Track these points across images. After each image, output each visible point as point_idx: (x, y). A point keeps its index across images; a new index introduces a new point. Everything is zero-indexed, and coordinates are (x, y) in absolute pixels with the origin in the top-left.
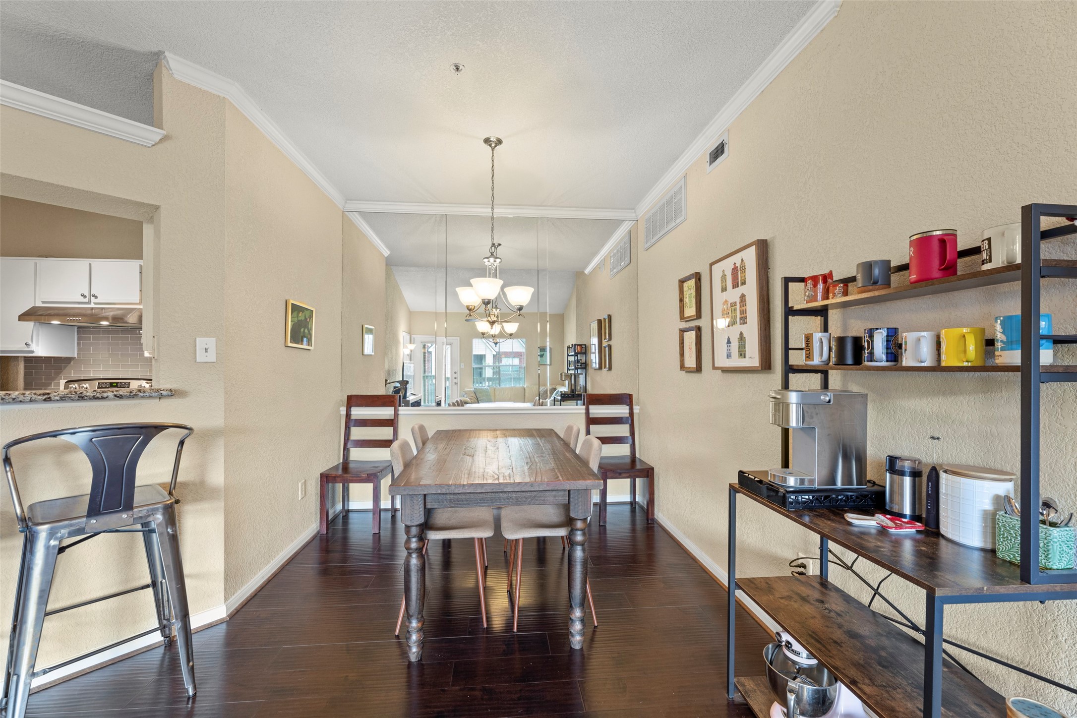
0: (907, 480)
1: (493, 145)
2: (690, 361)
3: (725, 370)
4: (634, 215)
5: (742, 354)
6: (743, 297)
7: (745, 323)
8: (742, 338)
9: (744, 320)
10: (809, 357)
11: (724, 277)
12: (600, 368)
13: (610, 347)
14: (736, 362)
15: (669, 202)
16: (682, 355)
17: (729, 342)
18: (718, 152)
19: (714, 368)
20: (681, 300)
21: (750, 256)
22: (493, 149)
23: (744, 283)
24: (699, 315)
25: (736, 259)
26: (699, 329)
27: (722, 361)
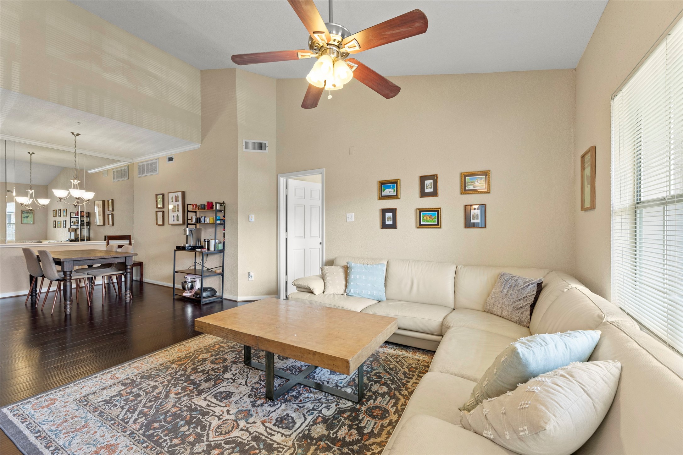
0: (207, 243)
1: (75, 135)
2: (160, 222)
3: (172, 225)
4: (132, 161)
5: (178, 220)
6: (178, 205)
7: (178, 212)
8: (178, 216)
9: (178, 211)
10: (192, 221)
11: (172, 198)
12: (104, 224)
13: (113, 215)
14: (176, 222)
15: (151, 164)
16: (157, 220)
17: (174, 217)
18: (170, 159)
19: (169, 224)
20: (157, 201)
21: (180, 194)
22: (75, 137)
23: (178, 201)
24: (163, 207)
25: (176, 194)
26: (163, 212)
27: (171, 222)
